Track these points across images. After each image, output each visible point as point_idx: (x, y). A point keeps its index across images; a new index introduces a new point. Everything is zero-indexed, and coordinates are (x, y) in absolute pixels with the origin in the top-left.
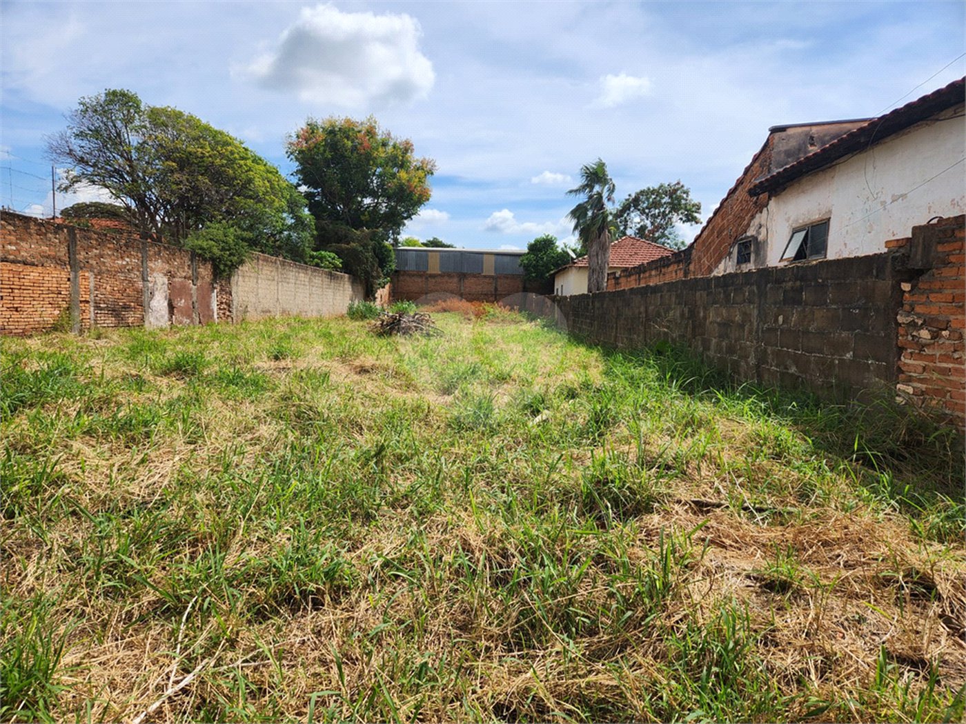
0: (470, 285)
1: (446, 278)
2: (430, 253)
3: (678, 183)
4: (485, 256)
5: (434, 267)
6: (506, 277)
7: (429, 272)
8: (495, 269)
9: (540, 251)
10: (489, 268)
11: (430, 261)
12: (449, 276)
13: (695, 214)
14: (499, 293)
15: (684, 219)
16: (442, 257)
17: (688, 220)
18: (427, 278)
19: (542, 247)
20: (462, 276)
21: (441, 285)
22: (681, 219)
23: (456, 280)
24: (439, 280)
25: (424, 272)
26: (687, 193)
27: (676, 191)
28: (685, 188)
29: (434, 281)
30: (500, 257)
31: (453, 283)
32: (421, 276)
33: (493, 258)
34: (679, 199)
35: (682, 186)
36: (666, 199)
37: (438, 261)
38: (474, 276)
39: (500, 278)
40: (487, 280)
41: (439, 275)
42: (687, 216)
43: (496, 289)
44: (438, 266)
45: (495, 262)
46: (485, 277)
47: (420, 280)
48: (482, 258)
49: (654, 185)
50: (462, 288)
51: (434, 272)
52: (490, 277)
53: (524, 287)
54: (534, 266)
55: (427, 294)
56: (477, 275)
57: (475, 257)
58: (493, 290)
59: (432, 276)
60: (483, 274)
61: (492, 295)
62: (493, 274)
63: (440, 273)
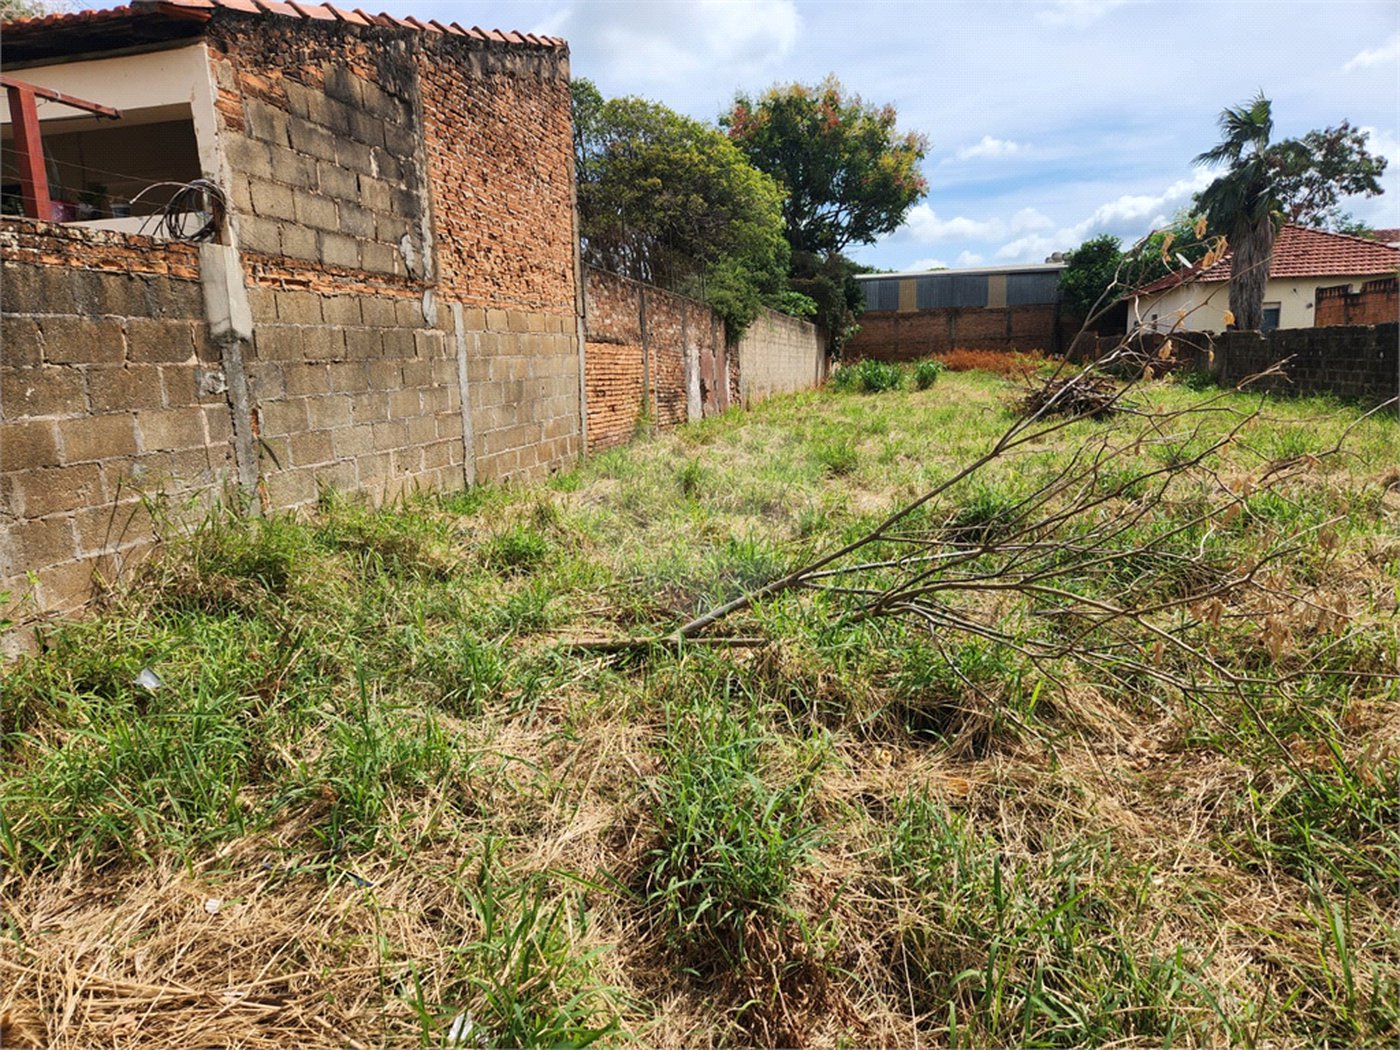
0: (967, 325)
1: (926, 320)
2: (901, 282)
3: (1346, 127)
4: (991, 279)
5: (908, 303)
6: (1026, 309)
7: (899, 311)
8: (1009, 299)
9: (1093, 261)
10: (997, 297)
11: (901, 295)
12: (933, 314)
13: (1377, 179)
14: (1012, 335)
15: (1352, 186)
16: (920, 286)
17: (1361, 189)
18: (896, 321)
19: (1096, 256)
20: (954, 313)
21: (920, 329)
22: (1346, 188)
23: (942, 320)
24: (915, 322)
25: (894, 311)
26: (1360, 142)
27: (1339, 138)
28: (1359, 134)
29: (908, 323)
30: (1015, 278)
31: (938, 327)
32: (887, 318)
33: (1004, 280)
34: (1343, 153)
35: (1355, 131)
36: (1318, 157)
37: (914, 292)
38: (973, 311)
39: (1016, 312)
40: (994, 316)
41: (914, 314)
42: (1356, 181)
43: (1009, 329)
44: (914, 300)
45: (1008, 286)
46: (991, 311)
47: (886, 324)
48: (987, 282)
49: (1299, 135)
50: (953, 332)
51: (907, 311)
52: (999, 311)
53: (1057, 323)
54: (1086, 288)
55: (897, 344)
56: (979, 310)
57: (975, 282)
58: (1004, 331)
59: (907, 317)
60: (987, 308)
61: (1002, 339)
62: (1004, 305)
63: (917, 310)
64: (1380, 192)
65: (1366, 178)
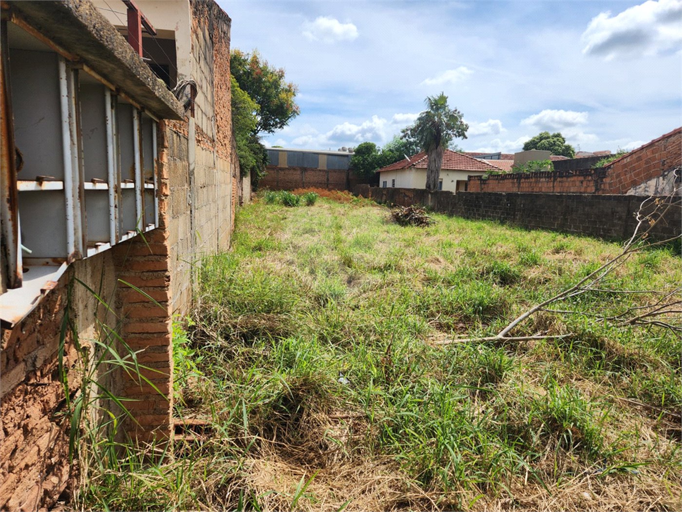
0: (310, 176)
1: (291, 172)
2: (280, 153)
3: (456, 111)
4: (320, 156)
5: (283, 163)
6: (335, 171)
7: (279, 166)
8: (327, 166)
9: (365, 153)
10: (323, 164)
11: (280, 159)
12: (294, 169)
13: (465, 133)
14: (329, 182)
15: (457, 134)
16: (289, 155)
17: (459, 136)
18: (277, 171)
19: (366, 150)
20: (304, 170)
21: (288, 176)
22: (455, 135)
23: (299, 172)
24: (287, 172)
25: (276, 166)
26: (460, 117)
27: (453, 114)
29: (283, 172)
30: (330, 157)
31: (297, 175)
32: (274, 169)
33: (326, 157)
34: (455, 120)
35: (459, 113)
37: (286, 158)
38: (312, 170)
39: (331, 172)
40: (321, 173)
42: (458, 132)
43: (328, 180)
44: (286, 162)
45: (328, 160)
46: (320, 170)
47: (273, 172)
48: (318, 157)
50: (304, 178)
51: (282, 166)
52: (323, 171)
53: (348, 179)
54: (362, 165)
55: (278, 182)
56: (314, 169)
57: (314, 156)
58: (326, 180)
59: (282, 169)
60: (319, 168)
61: (325, 184)
62: (325, 168)
63: (287, 167)
64: (466, 138)
65: (462, 132)
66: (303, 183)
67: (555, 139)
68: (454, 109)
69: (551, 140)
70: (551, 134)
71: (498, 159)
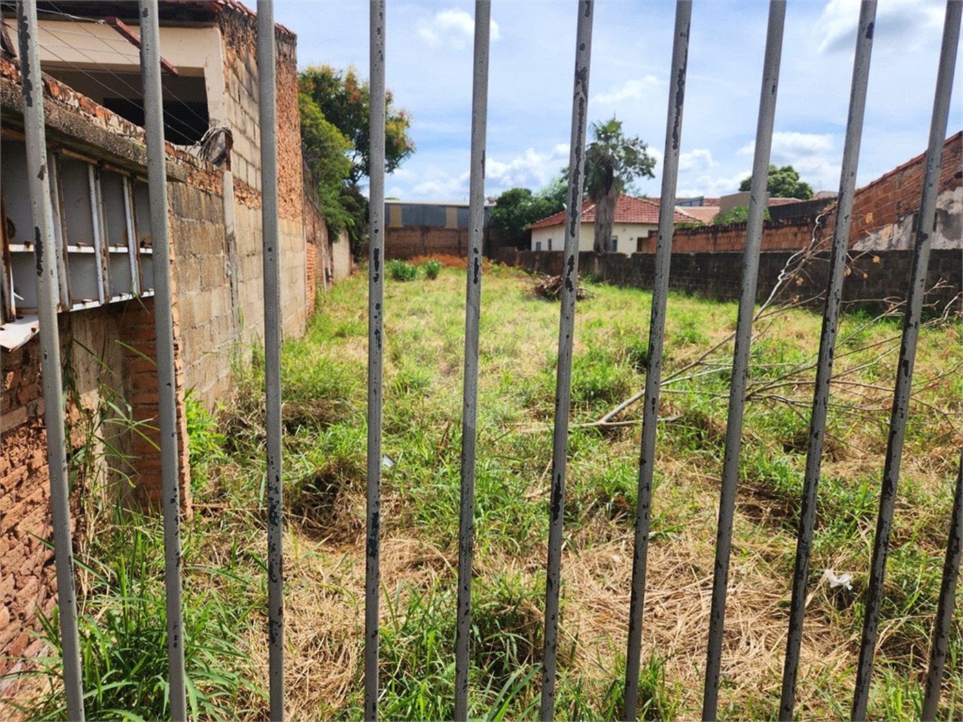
0: (434, 239)
1: (409, 232)
2: (391, 207)
3: (637, 139)
4: (447, 210)
5: (397, 220)
7: (391, 225)
8: (459, 223)
9: (509, 204)
10: (452, 221)
11: (392, 214)
12: (412, 229)
13: (652, 169)
15: (640, 173)
16: (403, 210)
17: (644, 174)
18: (389, 232)
20: (426, 230)
21: (404, 238)
22: (637, 173)
23: (419, 233)
24: (402, 234)
26: (644, 148)
27: (634, 145)
29: (396, 234)
30: (462, 210)
31: (415, 238)
33: (455, 210)
34: (635, 153)
35: (642, 141)
37: (400, 213)
38: (437, 229)
39: (463, 231)
40: (450, 233)
41: (401, 229)
42: (642, 169)
43: (459, 243)
44: (400, 219)
45: (459, 215)
46: (448, 230)
48: (445, 211)
50: (426, 241)
51: (395, 225)
52: (453, 230)
53: (488, 240)
54: (506, 220)
55: (390, 248)
56: (440, 229)
57: (441, 209)
58: (456, 243)
59: (394, 229)
60: (447, 227)
61: (455, 248)
62: (456, 227)
63: (401, 226)
64: (653, 177)
65: (646, 170)
66: (425, 248)
67: (785, 175)
68: (635, 138)
69: (779, 177)
70: (779, 167)
71: (701, 205)
